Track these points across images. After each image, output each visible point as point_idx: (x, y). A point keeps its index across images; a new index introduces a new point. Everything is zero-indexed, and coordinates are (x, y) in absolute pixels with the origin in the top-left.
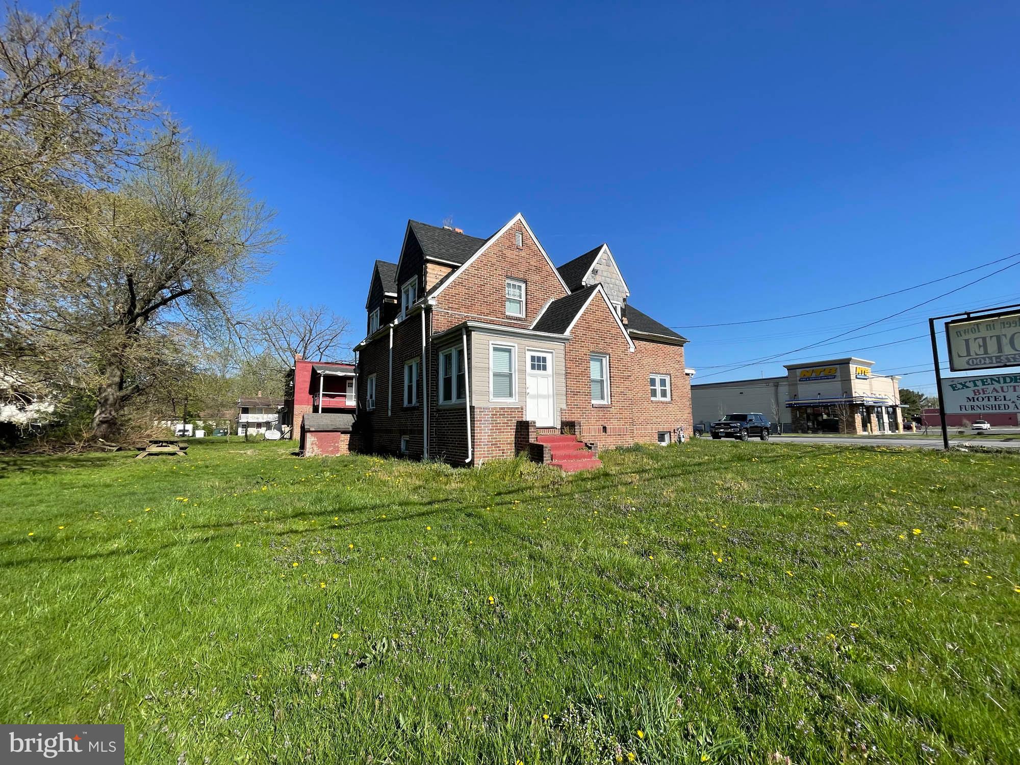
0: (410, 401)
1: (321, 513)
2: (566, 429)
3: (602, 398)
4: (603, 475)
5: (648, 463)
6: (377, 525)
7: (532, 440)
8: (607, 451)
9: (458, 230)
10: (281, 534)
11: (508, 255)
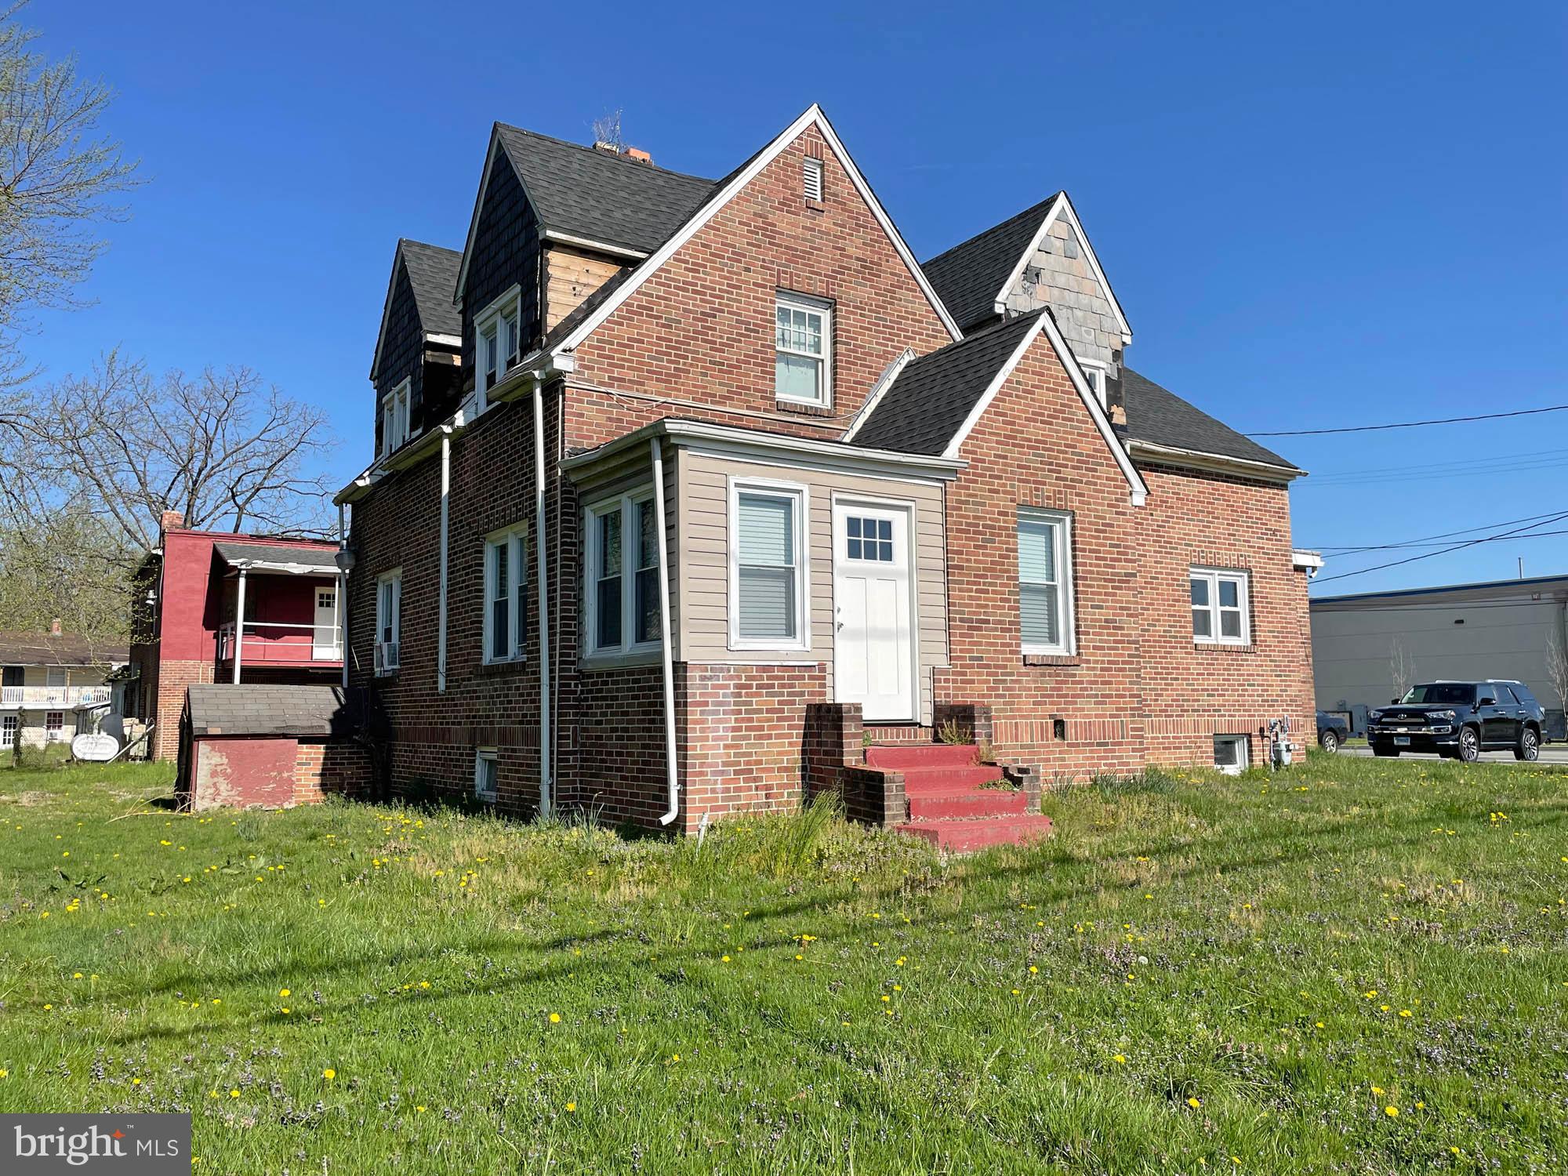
0: (501, 648)
1: (240, 978)
2: (949, 729)
3: (1053, 638)
4: (1056, 860)
5: (1186, 826)
6: (404, 1009)
7: (851, 760)
8: (1065, 791)
9: (638, 154)
10: (122, 1042)
11: (782, 226)
